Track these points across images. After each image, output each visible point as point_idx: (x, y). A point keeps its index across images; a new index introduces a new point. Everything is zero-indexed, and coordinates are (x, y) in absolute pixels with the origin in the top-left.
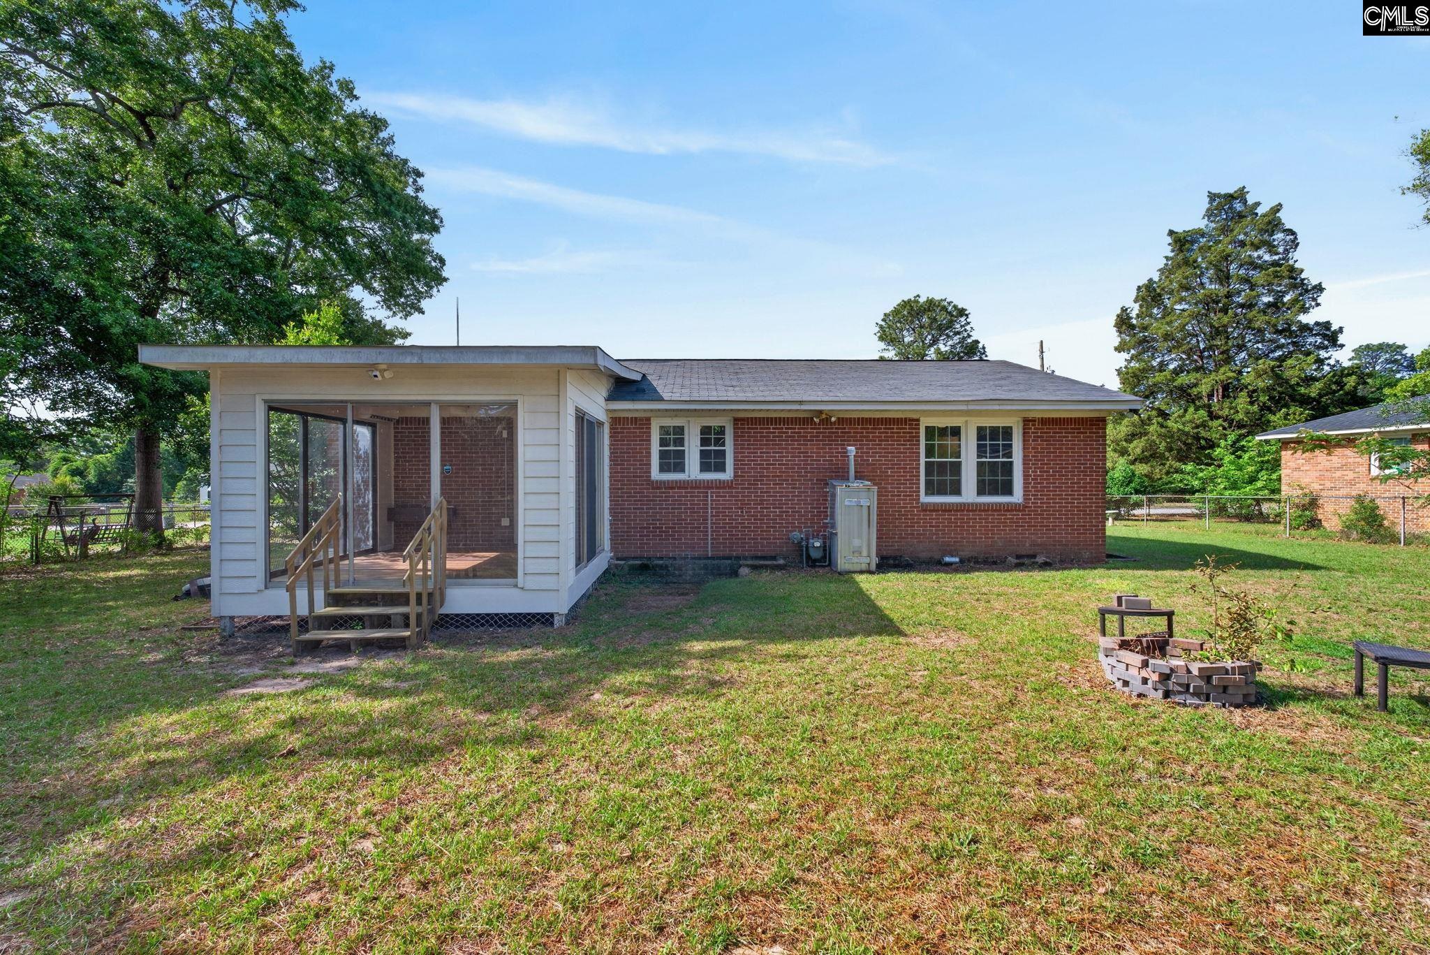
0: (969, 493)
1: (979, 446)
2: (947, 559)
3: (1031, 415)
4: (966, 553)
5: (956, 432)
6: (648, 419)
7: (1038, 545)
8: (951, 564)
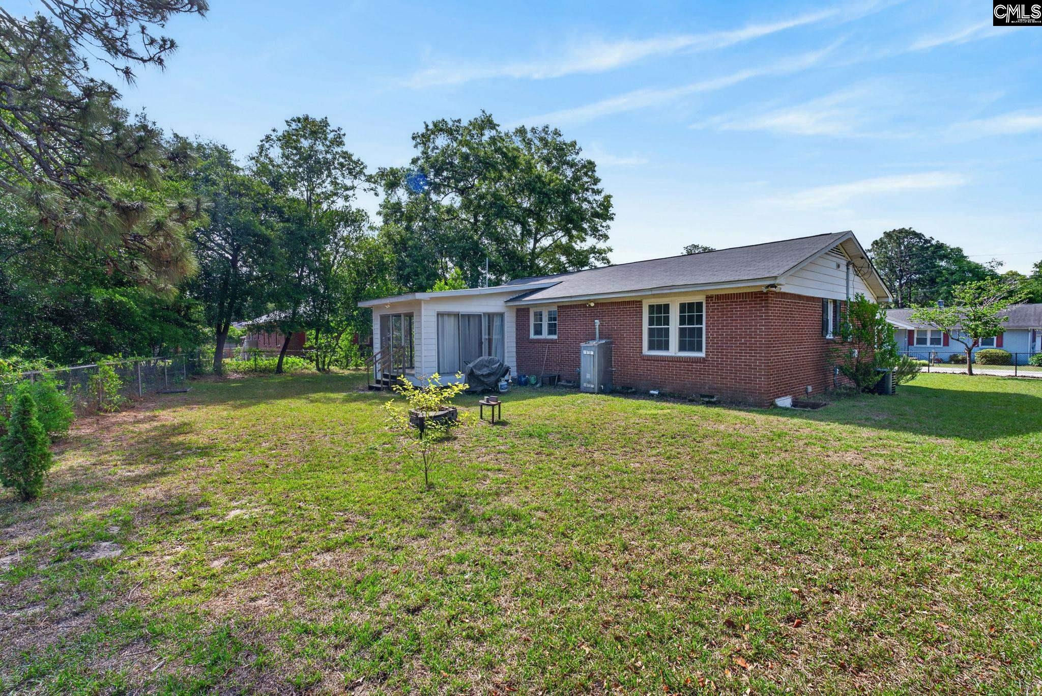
0: (673, 350)
1: (680, 316)
2: (652, 392)
3: (710, 293)
4: (667, 390)
5: (667, 307)
6: (528, 309)
7: (715, 389)
8: (653, 395)
